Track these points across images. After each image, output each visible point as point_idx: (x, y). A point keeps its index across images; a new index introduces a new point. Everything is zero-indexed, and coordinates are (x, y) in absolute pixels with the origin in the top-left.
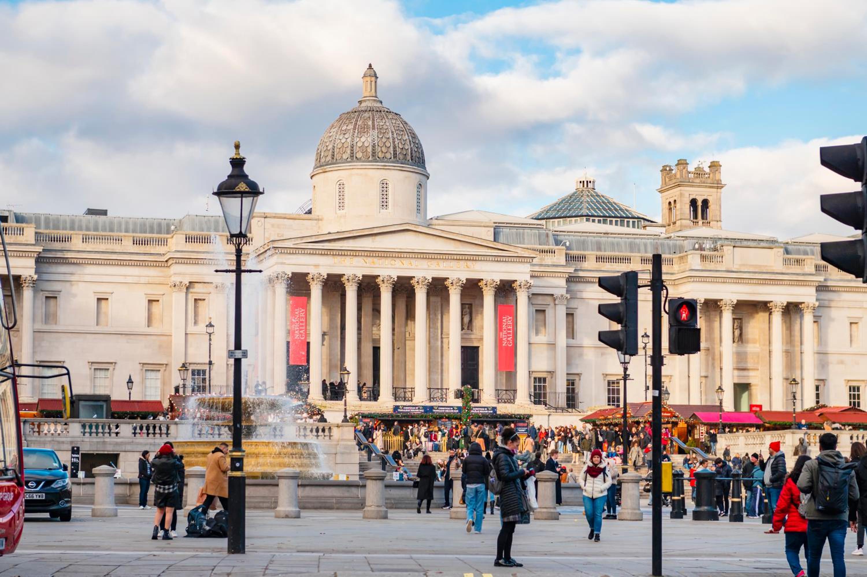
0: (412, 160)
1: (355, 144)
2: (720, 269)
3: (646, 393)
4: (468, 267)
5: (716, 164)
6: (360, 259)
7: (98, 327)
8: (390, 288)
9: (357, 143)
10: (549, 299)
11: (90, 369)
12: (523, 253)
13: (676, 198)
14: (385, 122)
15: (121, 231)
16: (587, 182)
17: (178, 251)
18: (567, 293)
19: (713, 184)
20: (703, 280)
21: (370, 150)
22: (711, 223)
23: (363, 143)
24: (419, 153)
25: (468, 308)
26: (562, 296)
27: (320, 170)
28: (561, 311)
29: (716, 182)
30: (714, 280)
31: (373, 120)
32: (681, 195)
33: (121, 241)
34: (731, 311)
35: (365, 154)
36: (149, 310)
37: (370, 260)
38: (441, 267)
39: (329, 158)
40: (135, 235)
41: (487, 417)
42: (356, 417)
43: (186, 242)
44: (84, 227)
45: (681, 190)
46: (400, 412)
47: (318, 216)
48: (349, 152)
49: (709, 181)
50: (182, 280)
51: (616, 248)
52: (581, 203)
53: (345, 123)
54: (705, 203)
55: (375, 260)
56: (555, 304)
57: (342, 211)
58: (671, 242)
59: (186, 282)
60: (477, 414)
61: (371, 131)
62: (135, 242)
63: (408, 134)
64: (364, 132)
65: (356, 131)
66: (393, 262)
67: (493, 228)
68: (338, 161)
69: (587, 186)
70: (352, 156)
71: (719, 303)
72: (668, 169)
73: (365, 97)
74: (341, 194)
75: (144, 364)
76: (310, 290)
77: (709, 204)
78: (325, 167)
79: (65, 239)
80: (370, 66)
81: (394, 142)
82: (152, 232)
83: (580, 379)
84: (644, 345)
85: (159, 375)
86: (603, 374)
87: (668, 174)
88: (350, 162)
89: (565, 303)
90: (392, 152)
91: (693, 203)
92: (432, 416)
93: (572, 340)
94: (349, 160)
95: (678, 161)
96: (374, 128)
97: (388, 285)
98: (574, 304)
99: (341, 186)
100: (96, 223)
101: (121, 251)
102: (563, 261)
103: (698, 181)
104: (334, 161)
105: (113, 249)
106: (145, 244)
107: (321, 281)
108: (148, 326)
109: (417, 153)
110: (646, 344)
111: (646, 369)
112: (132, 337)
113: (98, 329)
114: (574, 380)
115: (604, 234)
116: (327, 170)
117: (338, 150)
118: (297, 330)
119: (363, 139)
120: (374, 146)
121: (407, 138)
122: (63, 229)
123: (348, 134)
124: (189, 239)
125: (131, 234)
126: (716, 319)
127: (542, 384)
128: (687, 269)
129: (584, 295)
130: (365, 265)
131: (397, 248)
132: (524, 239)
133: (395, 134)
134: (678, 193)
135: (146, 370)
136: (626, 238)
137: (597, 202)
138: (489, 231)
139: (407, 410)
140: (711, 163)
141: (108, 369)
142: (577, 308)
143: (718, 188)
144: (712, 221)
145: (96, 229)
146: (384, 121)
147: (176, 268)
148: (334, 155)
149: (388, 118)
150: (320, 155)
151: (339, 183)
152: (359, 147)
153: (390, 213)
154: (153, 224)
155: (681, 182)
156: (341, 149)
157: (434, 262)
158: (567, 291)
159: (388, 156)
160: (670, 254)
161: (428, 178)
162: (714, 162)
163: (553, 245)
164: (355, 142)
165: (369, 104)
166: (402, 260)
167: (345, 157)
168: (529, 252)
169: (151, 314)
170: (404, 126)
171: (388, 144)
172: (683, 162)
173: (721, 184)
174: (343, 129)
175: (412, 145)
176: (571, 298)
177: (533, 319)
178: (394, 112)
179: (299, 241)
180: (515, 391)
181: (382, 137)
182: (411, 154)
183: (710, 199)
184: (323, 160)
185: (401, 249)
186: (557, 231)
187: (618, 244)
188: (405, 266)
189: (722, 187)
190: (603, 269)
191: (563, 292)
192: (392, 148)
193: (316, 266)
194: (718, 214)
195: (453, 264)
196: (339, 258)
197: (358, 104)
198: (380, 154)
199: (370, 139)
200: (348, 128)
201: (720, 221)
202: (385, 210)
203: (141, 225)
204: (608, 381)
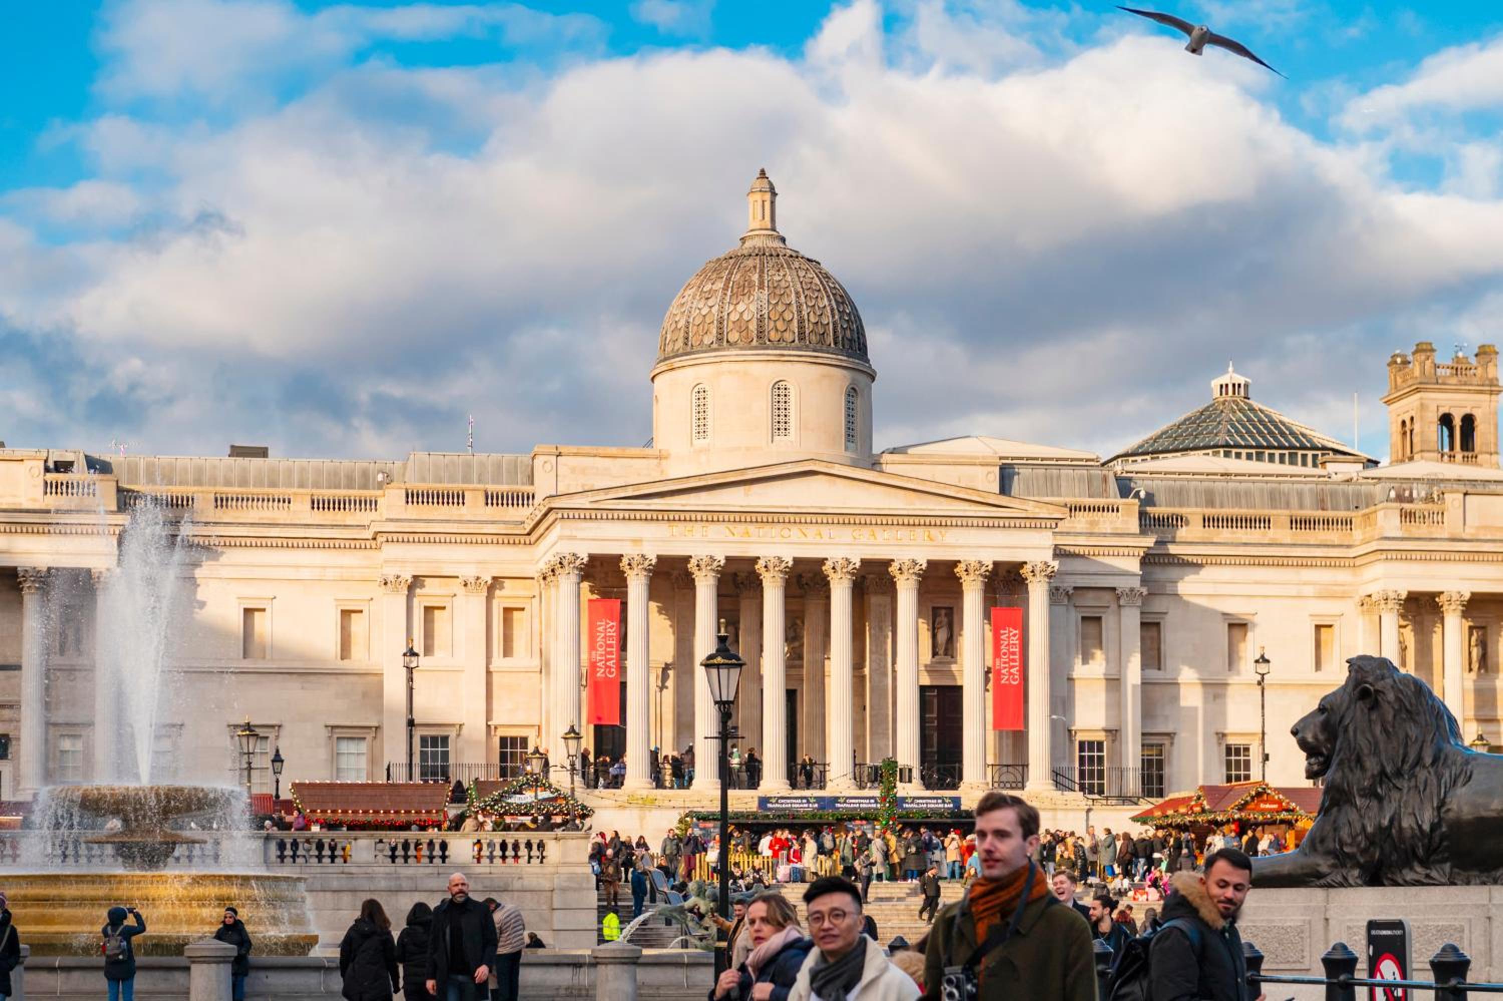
0: (836, 343)
1: (726, 317)
2: (1438, 536)
3: (1264, 766)
4: (931, 540)
5: (1488, 350)
6: (721, 527)
7: (246, 660)
8: (779, 580)
9: (728, 314)
10: (1107, 597)
11: (232, 737)
12: (1037, 510)
13: (1413, 413)
14: (784, 276)
15: (290, 485)
16: (1234, 385)
17: (391, 520)
18: (1141, 585)
19: (1483, 385)
20: (1405, 556)
21: (753, 326)
22: (1480, 457)
23: (741, 314)
24: (852, 331)
25: (946, 615)
26: (1132, 590)
27: (663, 367)
28: (1131, 619)
29: (1487, 382)
30: (1427, 556)
31: (762, 271)
32: (1423, 407)
33: (289, 502)
34: (1459, 613)
35: (744, 334)
36: (343, 628)
37: (741, 527)
38: (880, 540)
39: (680, 344)
40: (315, 491)
41: (941, 815)
42: (688, 819)
43: (407, 502)
44: (221, 479)
45: (1421, 399)
46: (770, 809)
47: (660, 451)
48: (714, 331)
49: (1475, 381)
50: (399, 574)
51: (1243, 501)
52: (1219, 423)
53: (709, 279)
54: (1469, 421)
55: (751, 528)
56: (1120, 606)
57: (702, 440)
58: (1350, 488)
59: (407, 576)
60: (922, 810)
61: (756, 293)
62: (316, 505)
63: (828, 296)
64: (744, 295)
65: (729, 293)
66: (785, 532)
67: (998, 468)
68: (695, 349)
69: (1234, 393)
70: (720, 340)
71: (1437, 599)
72: (1399, 360)
73: (752, 231)
74: (701, 409)
75: (333, 727)
76: (626, 587)
77: (1476, 423)
78: (673, 360)
79: (182, 501)
80: (763, 172)
81: (800, 312)
82: (350, 486)
83: (1172, 744)
84: (1259, 678)
85: (363, 747)
86: (1217, 734)
87: (1400, 370)
88: (715, 350)
89: (1139, 603)
90: (796, 330)
91: (1446, 420)
92: (833, 816)
93: (1156, 671)
94: (715, 346)
95: (1417, 345)
96: (761, 286)
97: (775, 574)
98: (1159, 605)
99: (701, 395)
100: (245, 471)
101: (288, 522)
102: (1134, 526)
103: (1454, 380)
104: (688, 349)
105: (274, 519)
106: (334, 508)
107: (645, 569)
108: (342, 659)
109: (848, 333)
110: (1263, 675)
111: (1263, 722)
112: (312, 678)
113: (247, 664)
114: (1161, 745)
115: (1222, 475)
116: (676, 365)
117: (695, 328)
118: (601, 661)
119: (741, 307)
120: (761, 320)
121: (827, 304)
122: (181, 484)
123: (713, 298)
124: (411, 497)
125: (309, 491)
126: (1436, 629)
127: (1096, 754)
128: (1377, 537)
129: (1179, 588)
130: (731, 538)
131: (792, 507)
132: (1059, 487)
133: (803, 297)
134: (1417, 403)
135: (338, 738)
136: (1262, 482)
137: (1250, 420)
138: (989, 473)
139: (784, 806)
140: (1480, 348)
141: (267, 738)
142: (1166, 613)
143: (1491, 393)
144: (1482, 453)
145: (244, 483)
146: (782, 273)
147: (391, 551)
148: (687, 338)
149: (790, 268)
150: (666, 338)
151: (696, 390)
152: (734, 322)
153: (792, 442)
154: (353, 471)
155: (1421, 383)
156: (701, 326)
157: (866, 531)
158: (1142, 581)
159: (788, 336)
160: (1348, 509)
161: (873, 379)
162: (1483, 346)
163: (1115, 497)
164: (725, 314)
165: (758, 243)
166: (804, 527)
167: (707, 340)
168: (1048, 510)
169: (349, 636)
170: (821, 282)
171: (788, 316)
172: (1424, 347)
173: (1497, 385)
174: (705, 290)
175: (837, 317)
176: (1149, 594)
177: (1077, 634)
178: (806, 256)
179: (601, 496)
180: (1025, 766)
181: (777, 303)
182: (835, 332)
183: (1478, 414)
184: (669, 348)
185: (798, 507)
186: (1132, 472)
187: (1248, 493)
188: (809, 539)
189: (1500, 391)
190: (1215, 540)
191: (1136, 583)
192: (795, 323)
193: (637, 541)
194: (1493, 440)
195: (903, 533)
196: (681, 525)
197: (740, 243)
198: (773, 333)
199: (753, 308)
200: (714, 287)
201: (1497, 453)
202: (782, 438)
203: (329, 474)
204: (1227, 745)
